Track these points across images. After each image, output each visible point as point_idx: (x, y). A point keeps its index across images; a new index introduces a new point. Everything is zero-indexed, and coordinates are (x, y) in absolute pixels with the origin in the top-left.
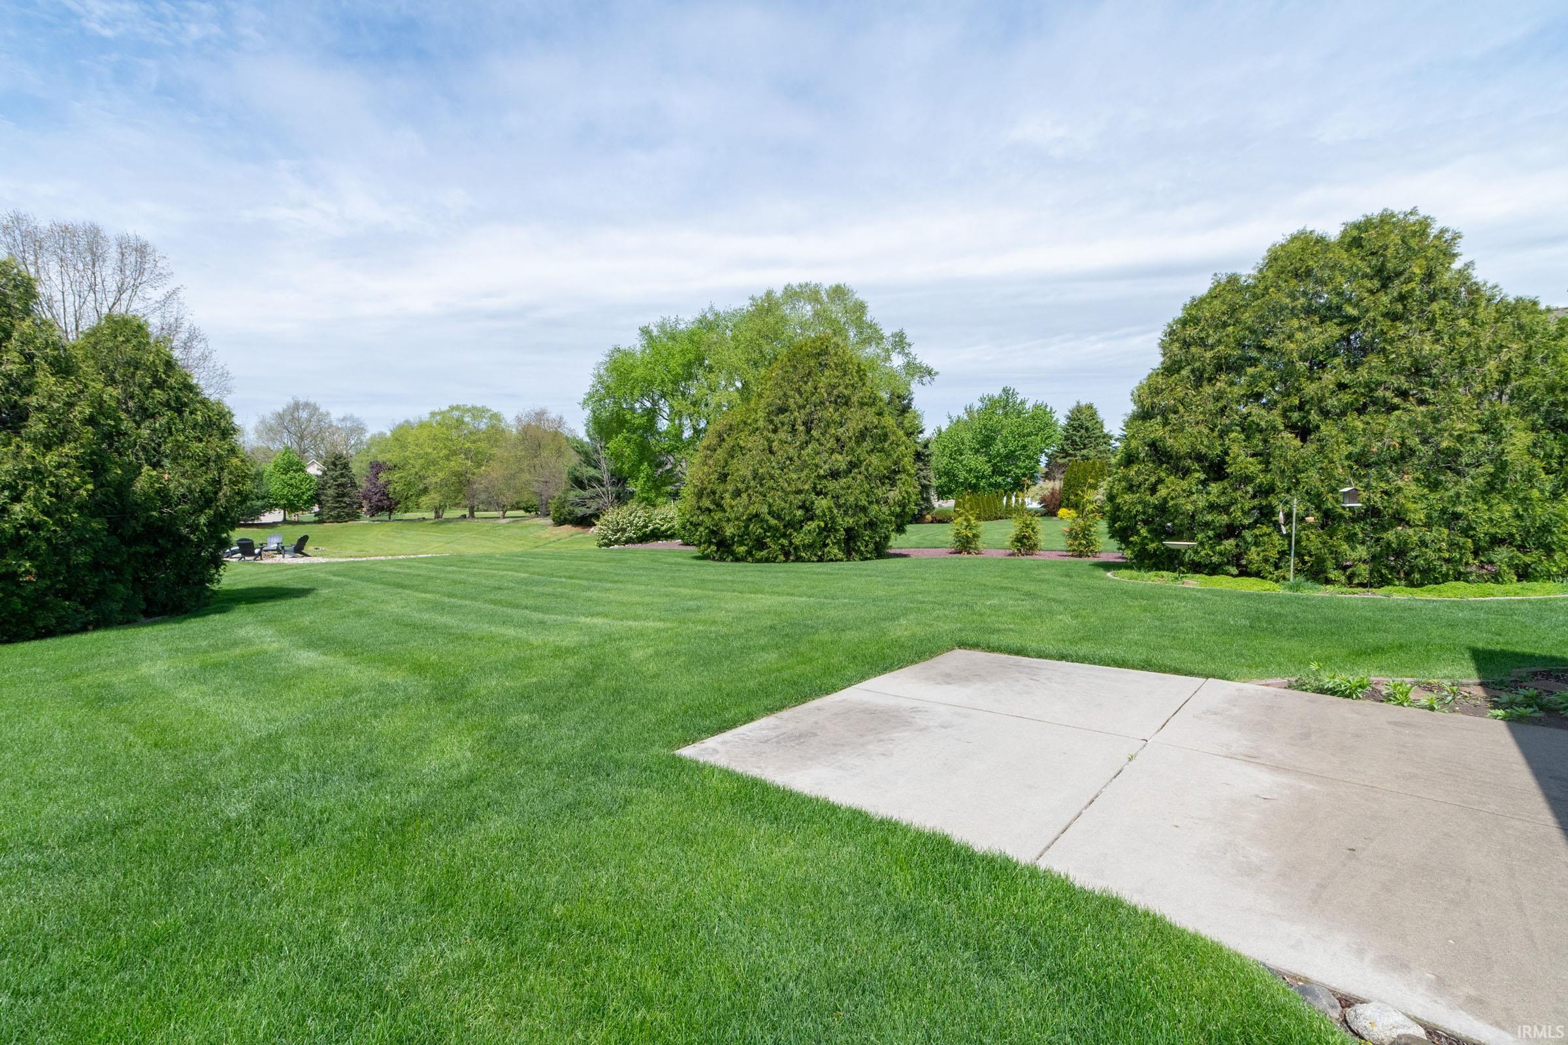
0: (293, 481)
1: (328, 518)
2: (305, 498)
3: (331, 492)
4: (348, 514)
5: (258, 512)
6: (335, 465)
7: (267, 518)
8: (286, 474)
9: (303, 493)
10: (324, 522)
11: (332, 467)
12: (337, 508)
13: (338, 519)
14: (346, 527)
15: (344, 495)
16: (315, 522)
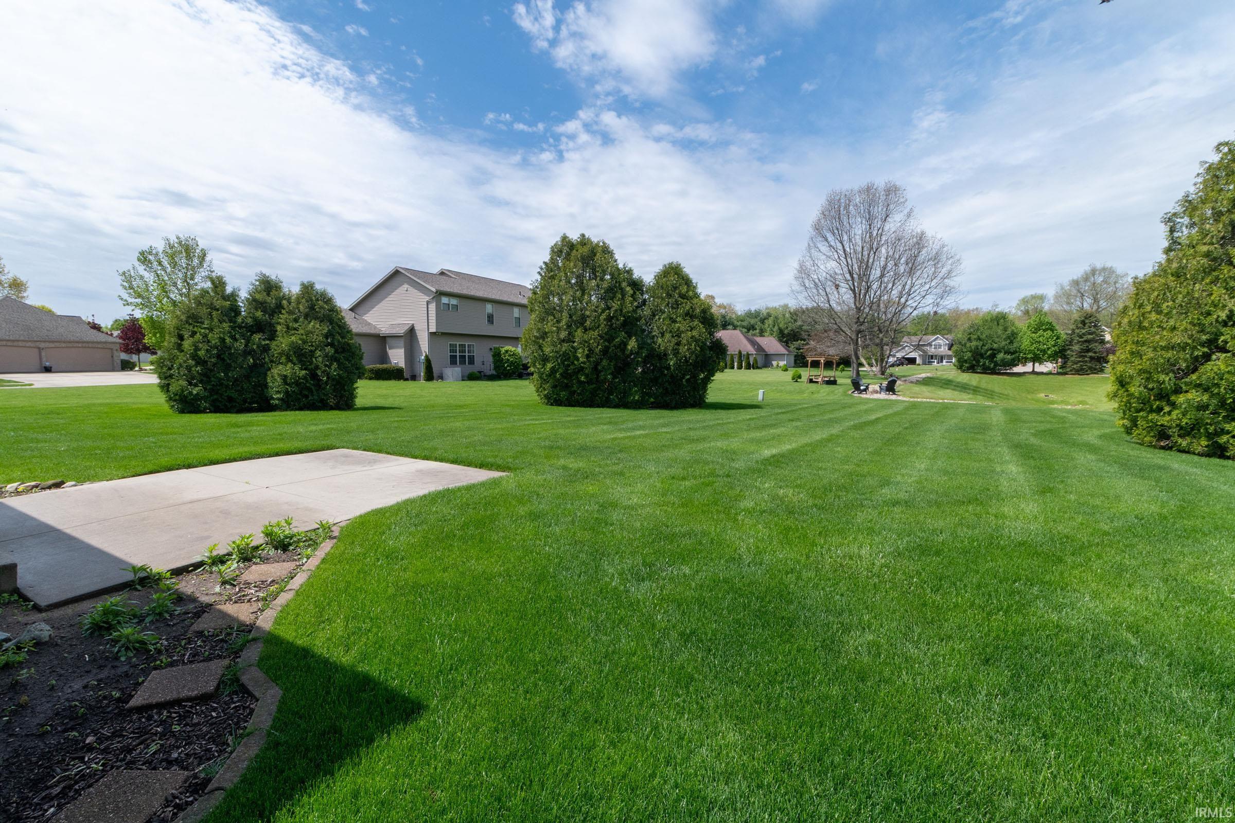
0: (1041, 339)
1: (1071, 371)
2: (1049, 352)
3: (1076, 348)
4: (1090, 368)
5: (1013, 363)
6: (1084, 323)
7: (1019, 369)
8: (1036, 333)
9: (1048, 349)
10: (1067, 374)
11: (1080, 325)
12: (1080, 361)
13: (1080, 372)
14: (1085, 379)
15: (1088, 351)
16: (1058, 374)
